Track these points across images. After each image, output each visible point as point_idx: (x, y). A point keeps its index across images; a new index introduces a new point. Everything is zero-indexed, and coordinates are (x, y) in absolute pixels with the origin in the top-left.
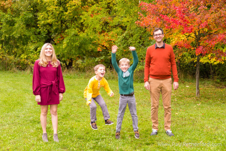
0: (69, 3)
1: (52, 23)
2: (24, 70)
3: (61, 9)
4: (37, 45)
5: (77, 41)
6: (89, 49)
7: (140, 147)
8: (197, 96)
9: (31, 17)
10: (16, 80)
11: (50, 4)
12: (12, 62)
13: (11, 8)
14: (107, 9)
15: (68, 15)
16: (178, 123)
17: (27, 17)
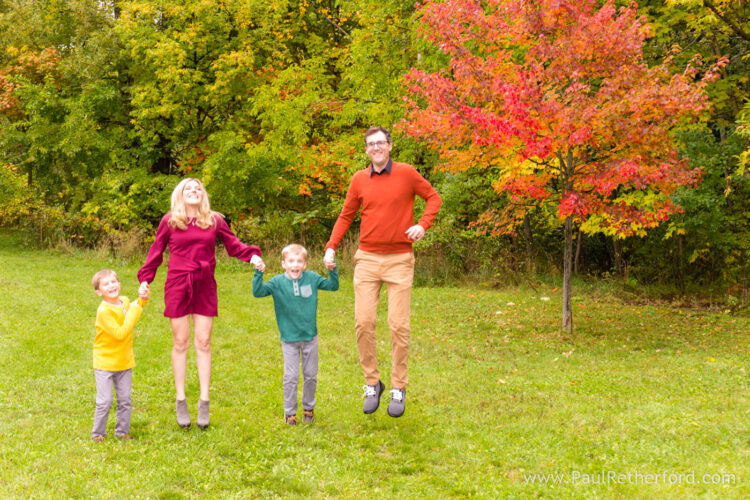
0: (221, 60)
1: (171, 116)
2: (91, 247)
3: (198, 76)
4: (128, 177)
5: (242, 167)
6: (275, 189)
7: (386, 479)
8: (564, 329)
9: (111, 97)
10: (68, 276)
11: (166, 62)
12: (57, 226)
13: (54, 73)
14: (329, 77)
15: (217, 92)
16: (499, 410)
17: (102, 96)
